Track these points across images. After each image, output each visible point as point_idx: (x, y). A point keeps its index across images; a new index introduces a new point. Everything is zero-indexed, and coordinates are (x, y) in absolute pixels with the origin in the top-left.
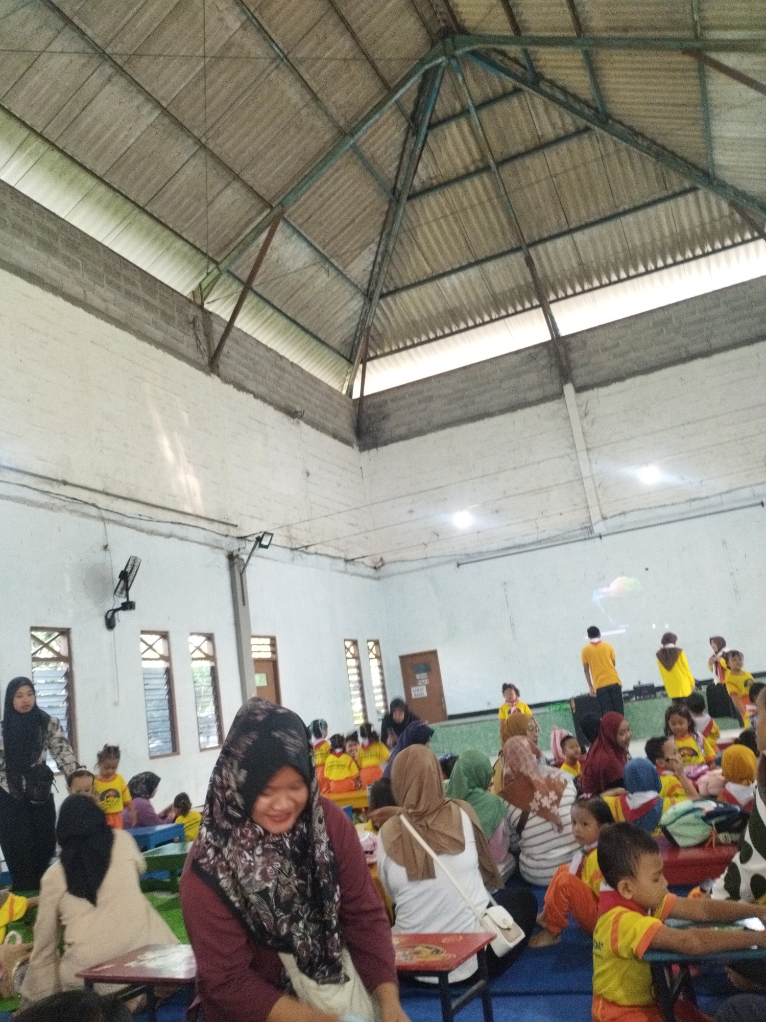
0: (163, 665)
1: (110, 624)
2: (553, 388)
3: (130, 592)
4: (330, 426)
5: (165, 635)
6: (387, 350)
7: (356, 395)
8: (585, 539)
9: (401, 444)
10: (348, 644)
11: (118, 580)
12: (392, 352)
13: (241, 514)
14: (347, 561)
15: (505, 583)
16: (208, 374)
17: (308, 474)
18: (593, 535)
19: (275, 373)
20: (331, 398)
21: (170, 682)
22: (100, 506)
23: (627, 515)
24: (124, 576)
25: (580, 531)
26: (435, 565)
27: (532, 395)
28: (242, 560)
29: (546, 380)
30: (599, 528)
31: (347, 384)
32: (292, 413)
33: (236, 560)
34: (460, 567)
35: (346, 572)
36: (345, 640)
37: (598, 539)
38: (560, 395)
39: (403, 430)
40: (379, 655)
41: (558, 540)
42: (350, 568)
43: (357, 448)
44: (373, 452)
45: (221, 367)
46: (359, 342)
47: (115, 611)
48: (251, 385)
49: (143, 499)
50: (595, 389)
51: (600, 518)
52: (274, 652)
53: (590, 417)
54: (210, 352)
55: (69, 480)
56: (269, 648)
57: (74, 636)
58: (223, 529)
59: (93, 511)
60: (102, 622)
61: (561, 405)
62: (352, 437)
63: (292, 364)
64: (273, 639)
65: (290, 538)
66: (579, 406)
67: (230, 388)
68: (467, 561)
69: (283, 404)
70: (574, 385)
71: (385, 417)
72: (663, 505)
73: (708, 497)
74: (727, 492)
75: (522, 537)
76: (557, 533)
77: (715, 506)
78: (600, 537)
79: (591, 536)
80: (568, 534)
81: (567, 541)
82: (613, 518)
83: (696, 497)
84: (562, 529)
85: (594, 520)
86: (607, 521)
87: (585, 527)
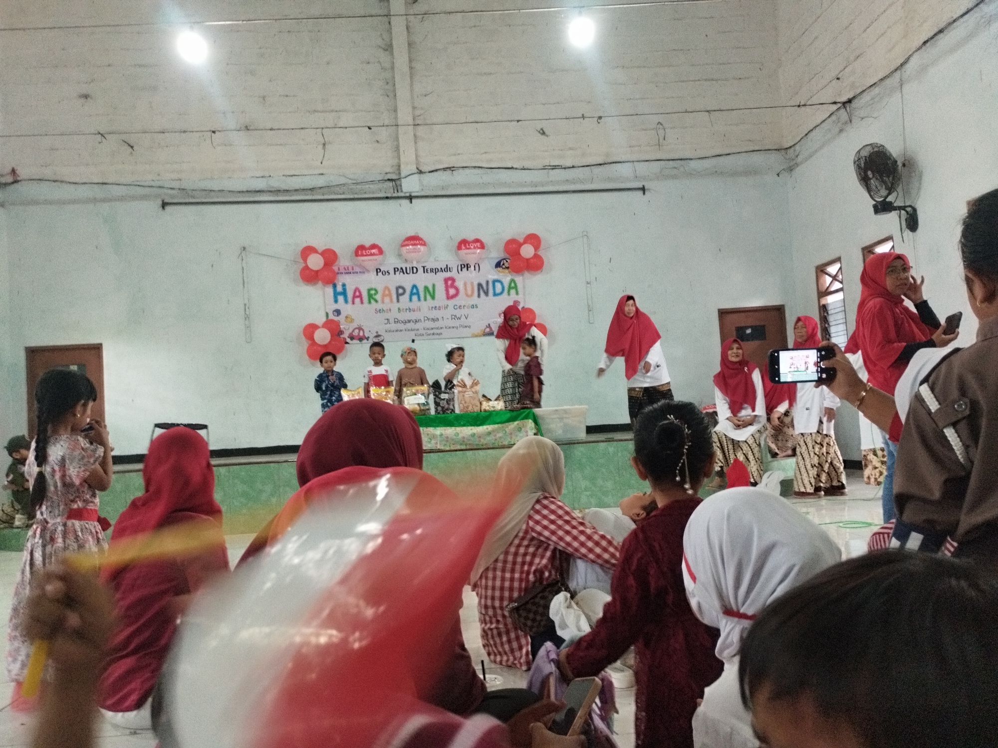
8: (387, 198)
15: (244, 249)
18: (402, 195)
23: (456, 173)
25: (380, 185)
26: (122, 199)
30: (410, 185)
34: (169, 209)
37: (407, 201)
51: (414, 169)
68: (181, 201)
72: (510, 167)
73: (573, 167)
74: (600, 165)
75: (284, 177)
76: (342, 181)
77: (581, 182)
78: (410, 198)
79: (395, 195)
80: (359, 187)
81: (356, 196)
82: (432, 174)
83: (557, 164)
84: (352, 176)
85: (405, 171)
86: (424, 177)
87: (389, 180)
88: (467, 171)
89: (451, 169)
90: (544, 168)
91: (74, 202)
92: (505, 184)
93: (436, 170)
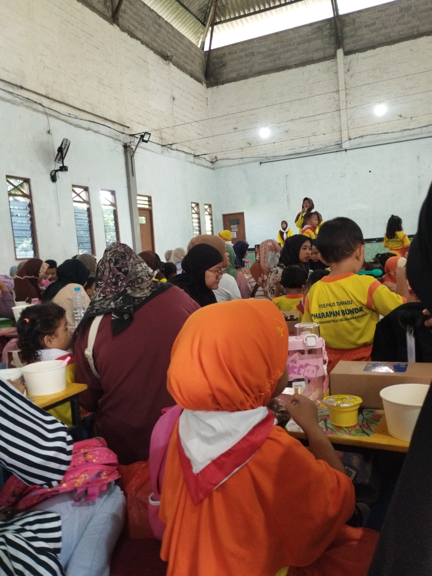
0: (85, 206)
1: (54, 179)
2: (330, 51)
3: (64, 161)
4: (189, 68)
5: (86, 189)
6: (228, 18)
7: (206, 49)
8: (337, 151)
9: (232, 84)
10: (193, 205)
11: (57, 152)
12: (231, 20)
13: (132, 121)
14: (195, 156)
15: (287, 176)
16: (111, 23)
17: (174, 99)
18: (342, 149)
19: (155, 28)
20: (190, 50)
21: (90, 216)
22: (44, 105)
23: (364, 138)
24: (60, 150)
25: (335, 146)
26: (247, 163)
27: (316, 56)
28: (132, 149)
29: (326, 46)
30: (345, 145)
31: (201, 40)
32: (166, 57)
33: (128, 148)
34: (262, 164)
35: (194, 163)
36: (192, 203)
37: (345, 152)
38: (334, 56)
39: (234, 75)
40: (211, 213)
41: (321, 151)
42: (197, 160)
43: (205, 85)
44: (215, 88)
45: (120, 19)
46: (210, 11)
47: (56, 171)
48: (139, 34)
49: (71, 104)
50: (357, 54)
51: (347, 139)
52: (150, 205)
53: (351, 72)
54: (113, 8)
55: (24, 86)
56: (147, 203)
57: (32, 183)
58: (121, 128)
59: (40, 108)
60: (48, 177)
61: (334, 63)
62: (202, 77)
63: (166, 22)
64: (150, 198)
65: (162, 138)
66: (345, 64)
67: (125, 35)
68: (266, 161)
69: (159, 50)
70: (344, 50)
71: (224, 65)
72: (386, 132)
73: (414, 129)
74: (426, 126)
75: (300, 148)
76: (321, 147)
77: (417, 134)
78: (346, 150)
79: (340, 150)
80: (327, 148)
81: (326, 152)
82: (355, 139)
83: (406, 128)
84: (324, 145)
85: (344, 140)
86: (351, 141)
87: (338, 144)
88: (369, 136)
89: (362, 136)
90: (401, 131)
91: (234, 165)
92: (384, 140)
93: (356, 138)
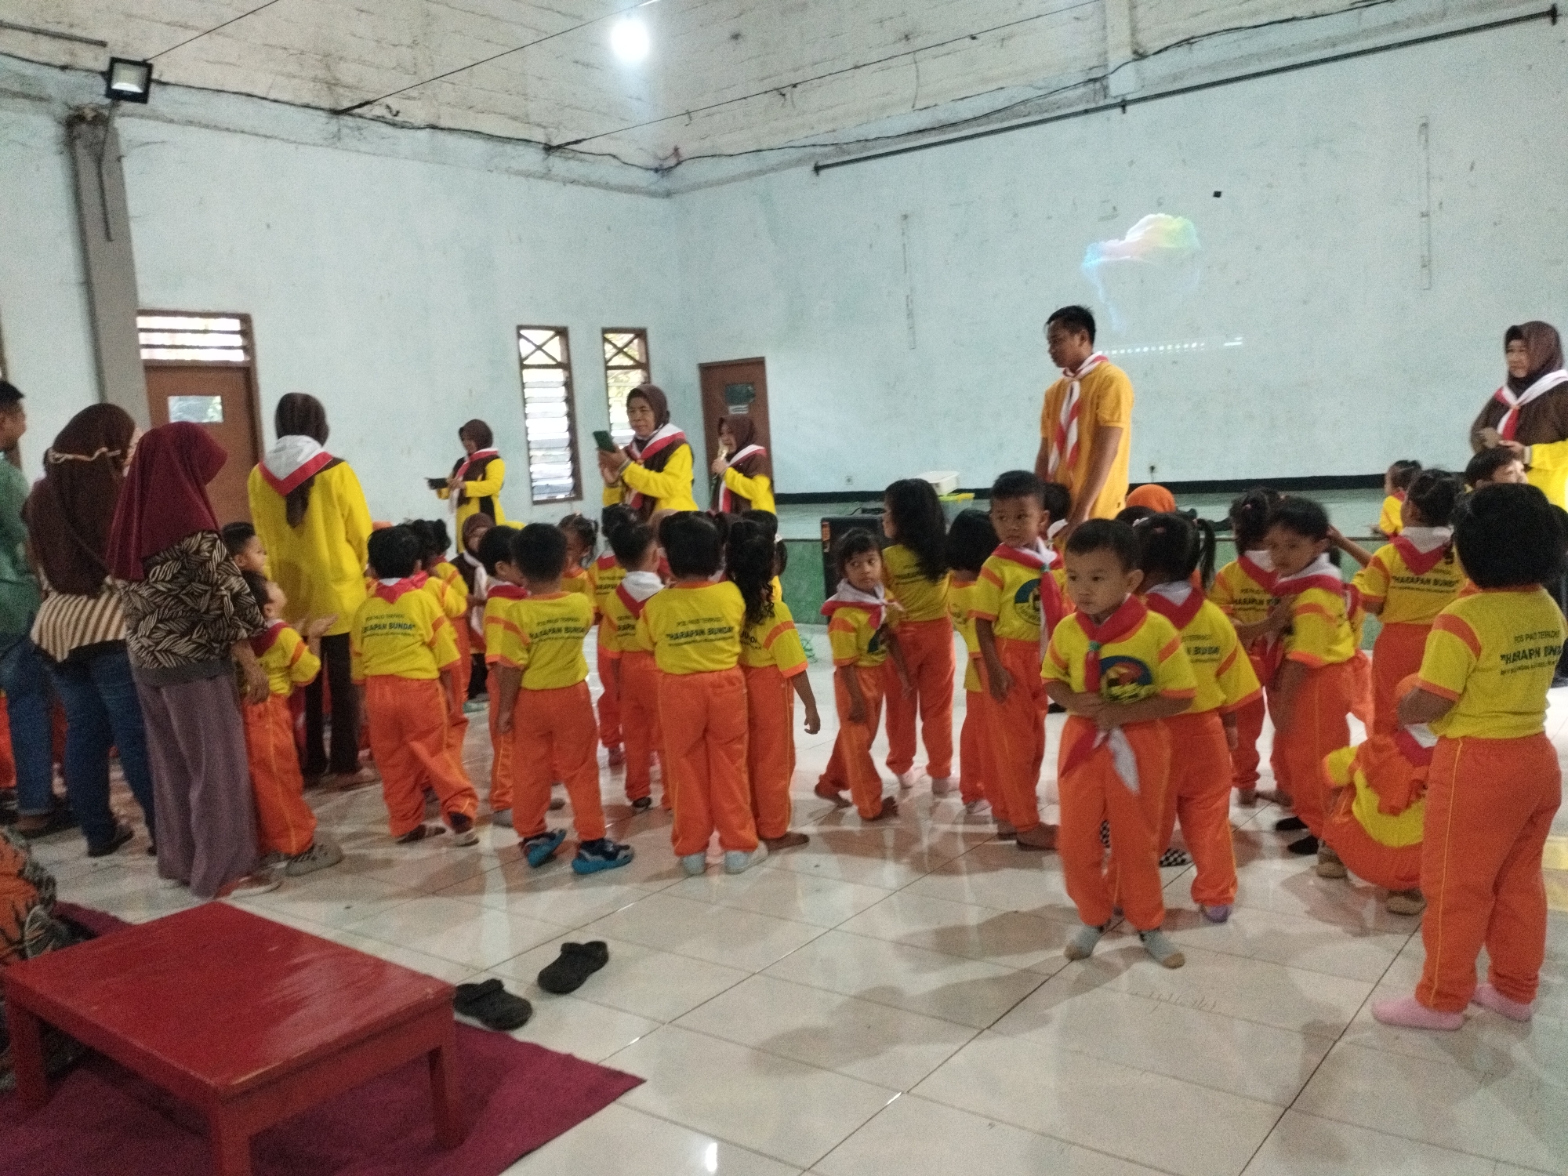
8: (1086, 112)
14: (549, 149)
15: (906, 217)
18: (1107, 101)
23: (1195, 46)
25: (1081, 90)
26: (773, 169)
30: (1121, 84)
33: (93, 130)
34: (823, 173)
35: (546, 176)
36: (523, 328)
37: (1119, 110)
40: (645, 361)
41: (1029, 114)
42: (557, 163)
51: (1127, 53)
52: (249, 349)
56: (238, 340)
64: (245, 319)
65: (331, 85)
68: (836, 160)
72: (1292, 17)
76: (1031, 93)
77: (1423, 20)
78: (1123, 105)
79: (1102, 103)
80: (1051, 98)
82: (1160, 56)
84: (1041, 84)
85: (1114, 61)
86: (1145, 63)
87: (1090, 80)
88: (1216, 39)
89: (1189, 41)
91: (734, 179)
92: (1280, 51)
93: (1166, 49)
